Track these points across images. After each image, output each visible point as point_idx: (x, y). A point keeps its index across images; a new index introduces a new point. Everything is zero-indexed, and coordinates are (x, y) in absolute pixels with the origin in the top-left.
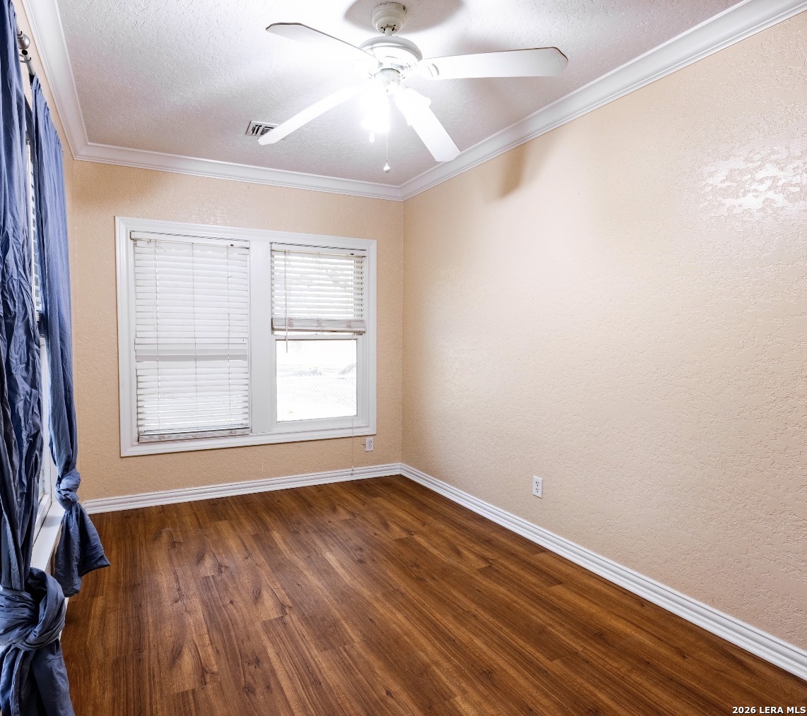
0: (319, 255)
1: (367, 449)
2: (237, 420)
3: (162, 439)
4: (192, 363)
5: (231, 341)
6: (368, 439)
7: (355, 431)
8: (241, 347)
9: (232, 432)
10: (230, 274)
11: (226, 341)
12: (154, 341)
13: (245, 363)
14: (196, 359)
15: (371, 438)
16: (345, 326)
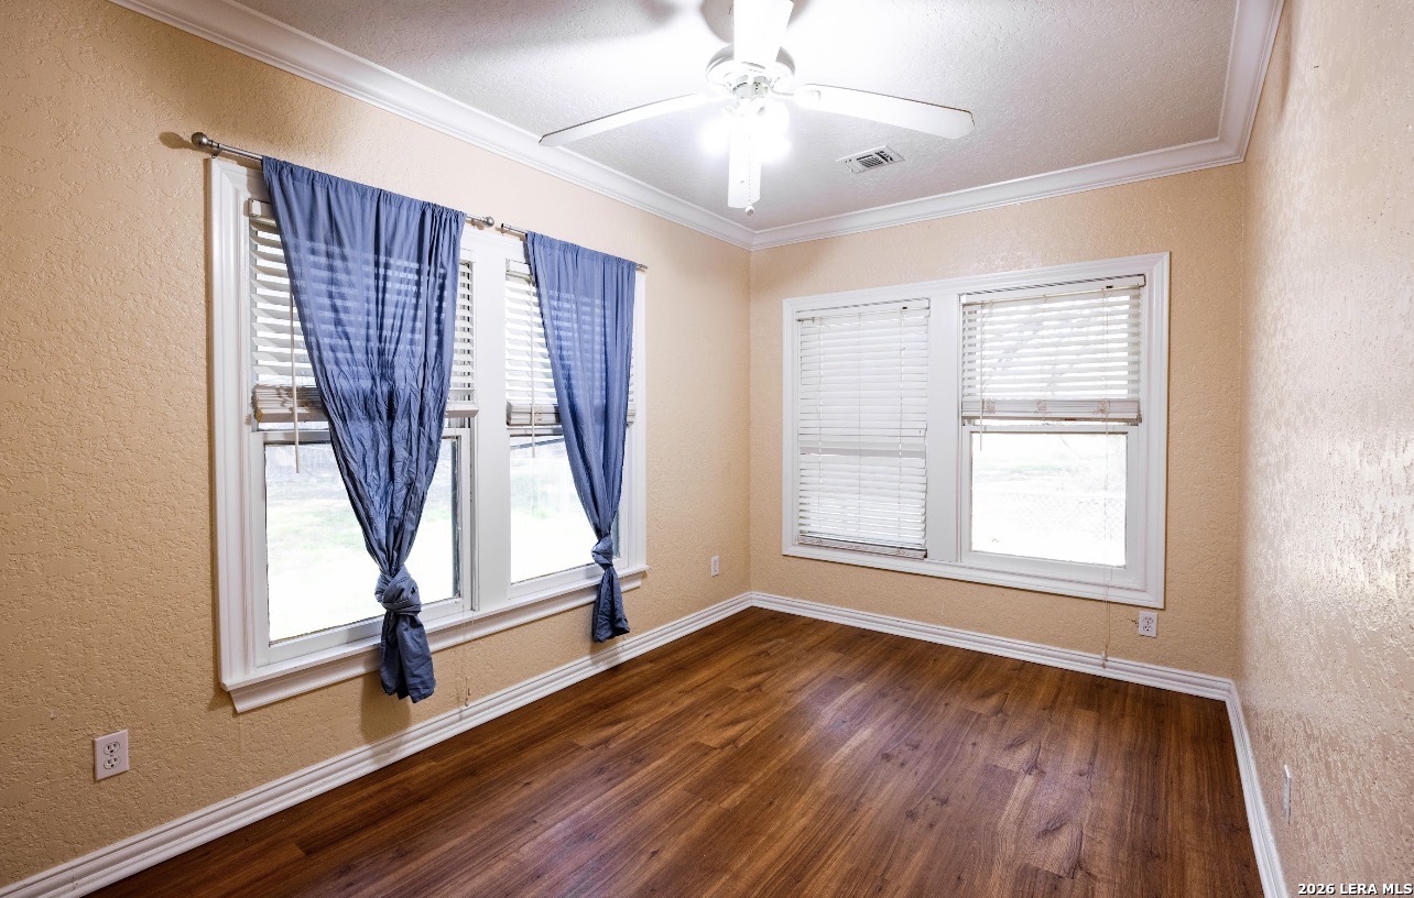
0: (1045, 299)
1: (1141, 631)
2: (912, 537)
3: (820, 544)
4: (856, 458)
5: (904, 432)
6: (1143, 614)
7: (1111, 591)
8: (916, 441)
9: (900, 551)
10: (903, 346)
11: (897, 432)
12: (816, 431)
13: (920, 462)
14: (860, 453)
15: (1154, 614)
16: (1095, 409)
